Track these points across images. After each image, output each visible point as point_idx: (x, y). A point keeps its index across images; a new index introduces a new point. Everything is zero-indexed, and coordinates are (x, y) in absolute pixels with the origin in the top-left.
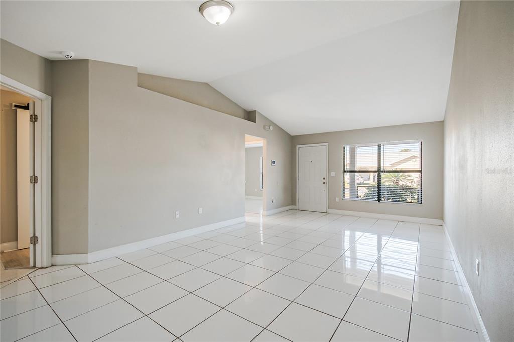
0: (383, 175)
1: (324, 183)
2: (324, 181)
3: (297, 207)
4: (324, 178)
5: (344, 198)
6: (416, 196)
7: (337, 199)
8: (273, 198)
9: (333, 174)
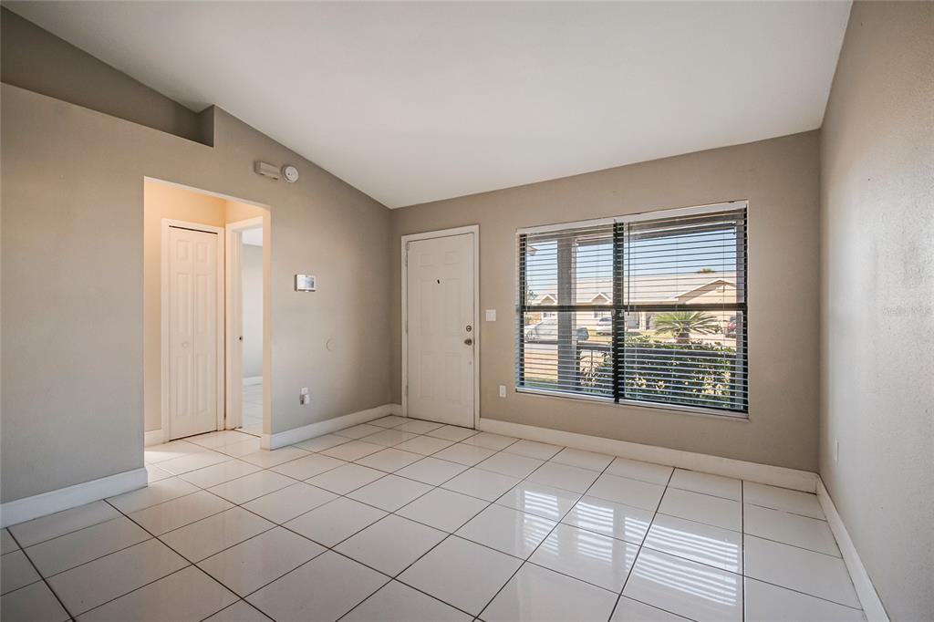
0: (628, 317)
1: (468, 342)
2: (469, 335)
3: (403, 410)
4: (469, 329)
5: (520, 389)
6: (727, 376)
7: (503, 392)
8: (304, 391)
9: (491, 315)
